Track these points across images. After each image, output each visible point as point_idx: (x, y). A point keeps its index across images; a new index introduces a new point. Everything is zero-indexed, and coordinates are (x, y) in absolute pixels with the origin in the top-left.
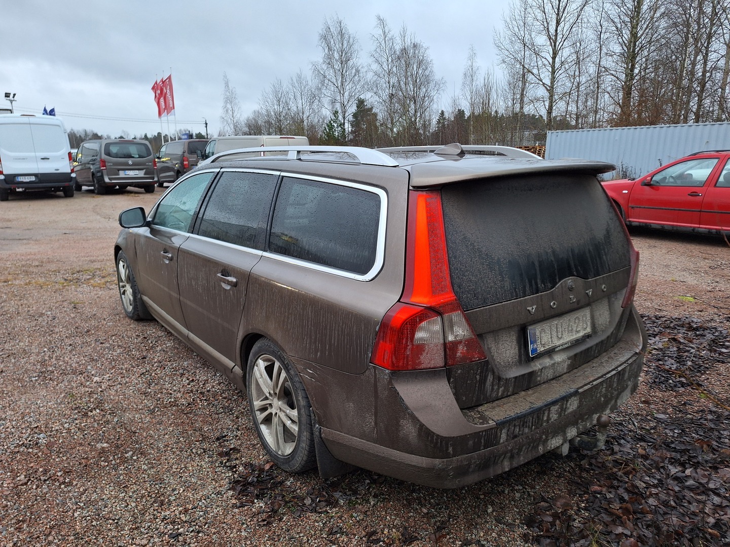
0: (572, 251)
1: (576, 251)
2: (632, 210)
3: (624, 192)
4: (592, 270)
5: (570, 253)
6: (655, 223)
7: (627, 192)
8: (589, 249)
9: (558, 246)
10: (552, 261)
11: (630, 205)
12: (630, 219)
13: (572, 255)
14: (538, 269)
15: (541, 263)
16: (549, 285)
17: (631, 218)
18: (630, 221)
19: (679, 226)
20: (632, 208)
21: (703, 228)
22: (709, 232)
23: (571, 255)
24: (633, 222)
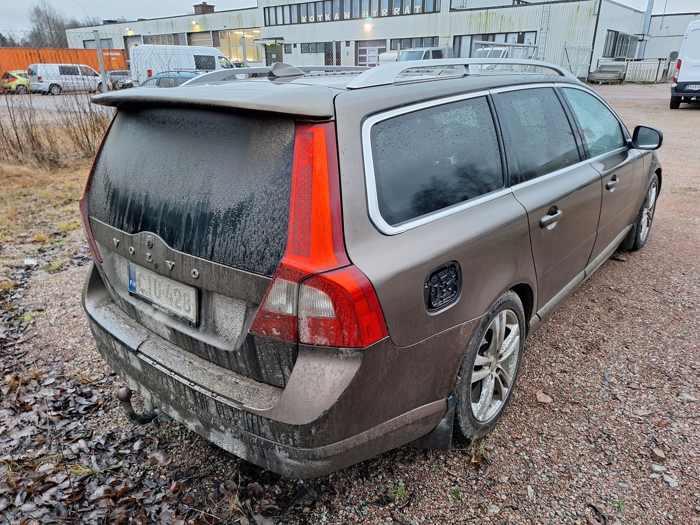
0: (166, 206)
1: (171, 209)
4: (182, 241)
5: (162, 207)
8: (189, 215)
9: (153, 193)
10: (141, 205)
13: (164, 210)
14: (128, 206)
15: (132, 203)
16: (132, 229)
23: (162, 210)
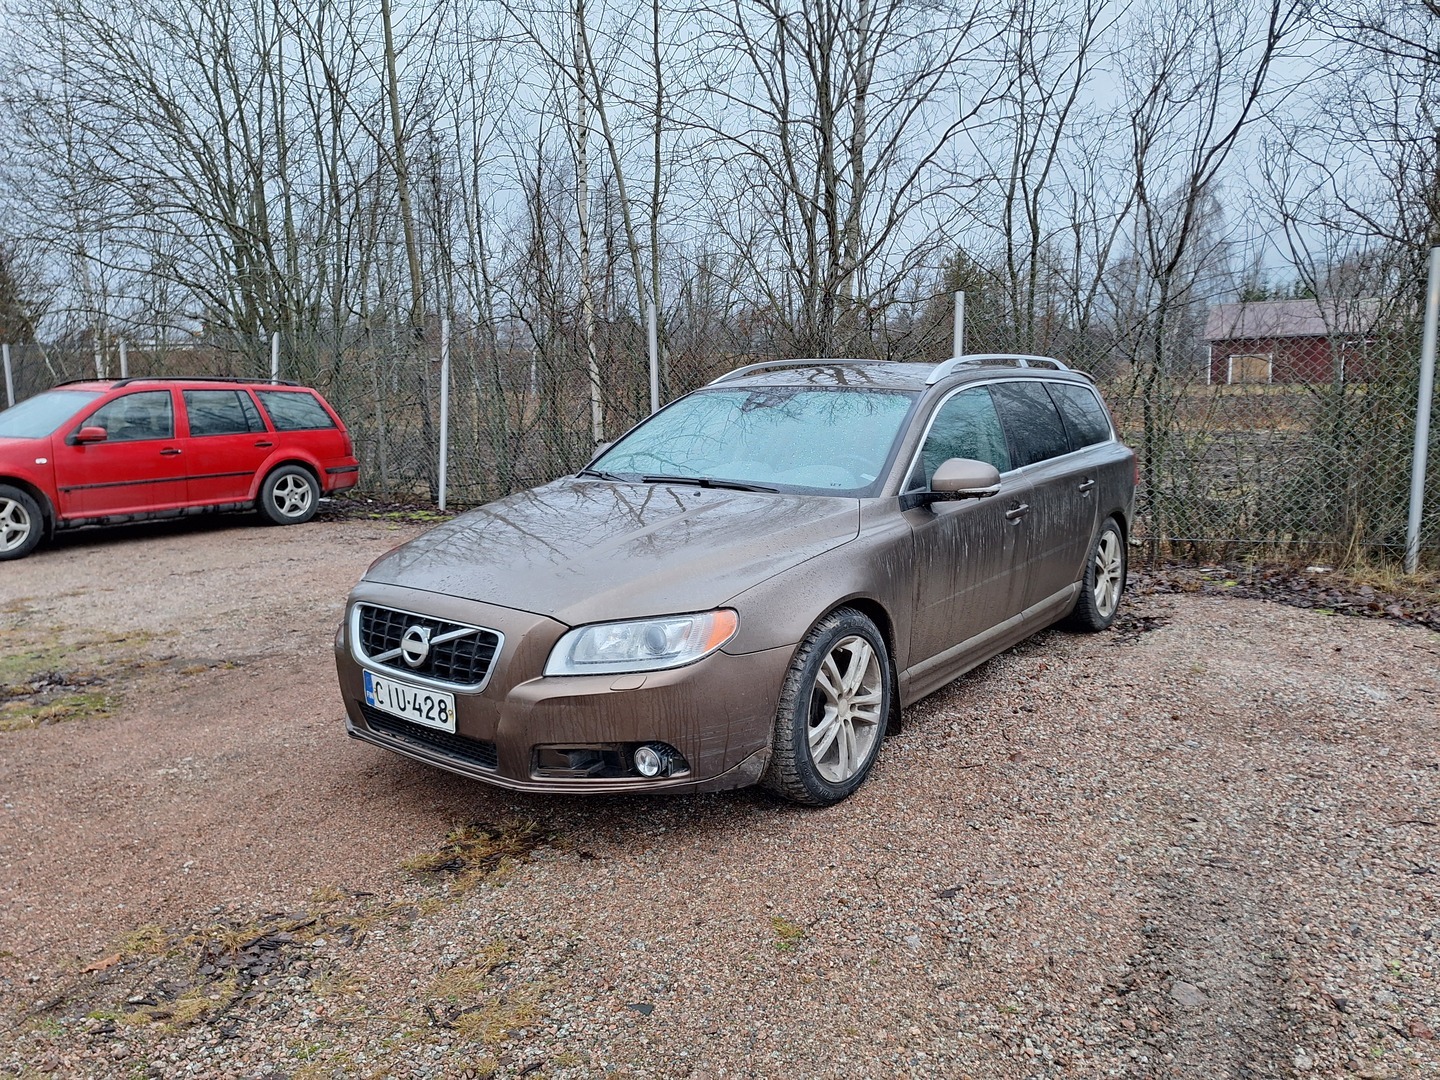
2: (67, 495)
3: (38, 461)
6: (115, 513)
7: (44, 461)
11: (59, 486)
12: (65, 515)
17: (65, 512)
18: (65, 520)
19: (159, 510)
20: (67, 491)
21: (194, 506)
22: (205, 511)
24: (73, 519)
